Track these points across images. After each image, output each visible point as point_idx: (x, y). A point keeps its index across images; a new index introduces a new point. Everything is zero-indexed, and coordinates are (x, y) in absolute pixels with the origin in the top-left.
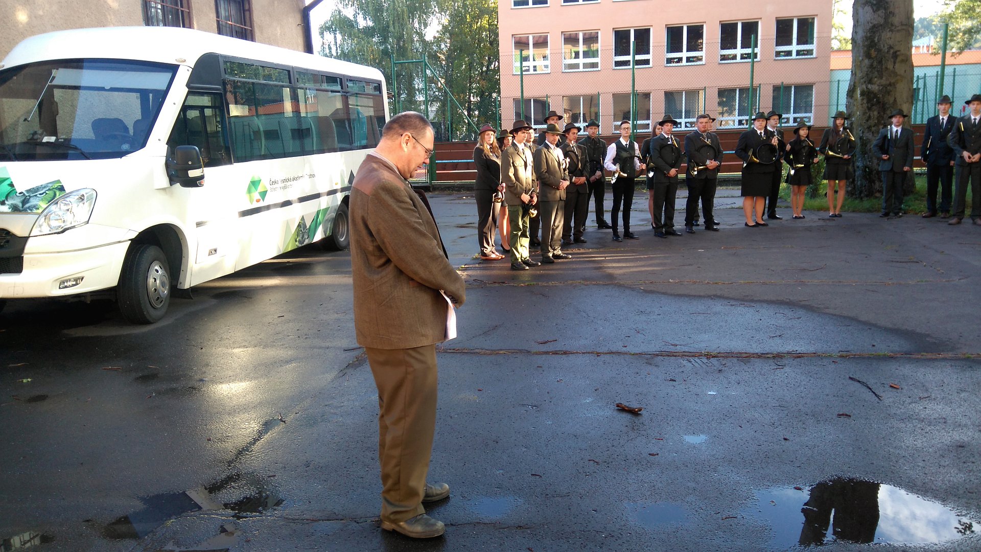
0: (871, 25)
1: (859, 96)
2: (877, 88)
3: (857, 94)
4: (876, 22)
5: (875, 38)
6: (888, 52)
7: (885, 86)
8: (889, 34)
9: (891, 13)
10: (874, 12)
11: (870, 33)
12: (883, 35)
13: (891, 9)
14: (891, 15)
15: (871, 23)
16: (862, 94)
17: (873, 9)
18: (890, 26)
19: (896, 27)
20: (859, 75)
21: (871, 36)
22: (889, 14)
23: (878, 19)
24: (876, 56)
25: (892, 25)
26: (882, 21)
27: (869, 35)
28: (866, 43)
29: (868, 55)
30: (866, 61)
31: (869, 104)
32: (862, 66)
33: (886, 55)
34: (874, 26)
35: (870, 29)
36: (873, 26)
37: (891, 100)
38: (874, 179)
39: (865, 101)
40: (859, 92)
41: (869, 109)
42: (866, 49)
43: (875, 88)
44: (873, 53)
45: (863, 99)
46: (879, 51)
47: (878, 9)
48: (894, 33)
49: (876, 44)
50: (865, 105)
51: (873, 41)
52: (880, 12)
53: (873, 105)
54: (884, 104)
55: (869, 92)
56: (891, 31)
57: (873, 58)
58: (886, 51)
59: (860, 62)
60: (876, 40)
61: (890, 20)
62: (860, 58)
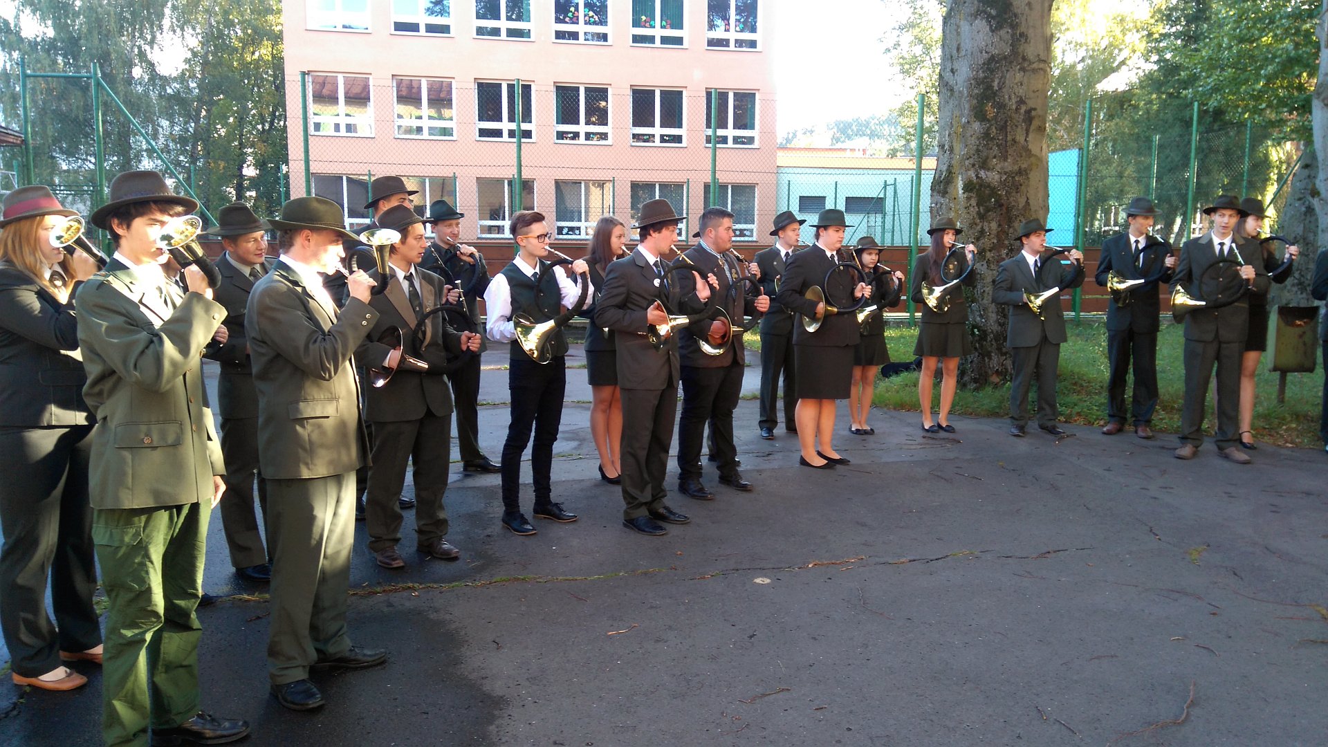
0: (985, 56)
1: (961, 192)
2: (997, 177)
3: (956, 188)
4: (997, 52)
5: (993, 81)
6: (1017, 109)
7: (1011, 175)
8: (1019, 76)
9: (1022, 35)
10: (992, 31)
11: (983, 72)
12: (1008, 76)
13: (1023, 29)
14: (1023, 40)
15: (986, 52)
16: (968, 187)
17: (991, 26)
18: (1021, 60)
19: (1031, 63)
20: (960, 150)
21: (986, 78)
22: (1019, 38)
23: (1000, 44)
24: (995, 118)
25: (1024, 59)
26: (1008, 51)
27: (981, 75)
28: (976, 91)
29: (979, 114)
30: (977, 126)
31: (981, 208)
32: (968, 135)
33: (1013, 115)
34: (992, 59)
35: (984, 64)
36: (989, 59)
37: (1022, 201)
38: (989, 349)
39: (973, 202)
40: (960, 184)
41: (982, 217)
42: (975, 101)
43: (992, 177)
44: (990, 111)
45: (968, 199)
46: (1001, 106)
47: (1000, 27)
48: (1027, 73)
49: (995, 94)
50: (974, 210)
51: (990, 87)
52: (1002, 32)
53: (988, 210)
54: (1009, 210)
55: (981, 186)
56: (1023, 69)
57: (988, 120)
58: (1014, 107)
59: (964, 127)
60: (995, 84)
61: (1020, 50)
62: (964, 120)
